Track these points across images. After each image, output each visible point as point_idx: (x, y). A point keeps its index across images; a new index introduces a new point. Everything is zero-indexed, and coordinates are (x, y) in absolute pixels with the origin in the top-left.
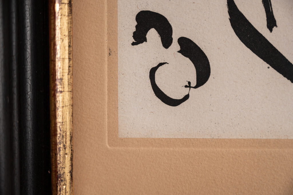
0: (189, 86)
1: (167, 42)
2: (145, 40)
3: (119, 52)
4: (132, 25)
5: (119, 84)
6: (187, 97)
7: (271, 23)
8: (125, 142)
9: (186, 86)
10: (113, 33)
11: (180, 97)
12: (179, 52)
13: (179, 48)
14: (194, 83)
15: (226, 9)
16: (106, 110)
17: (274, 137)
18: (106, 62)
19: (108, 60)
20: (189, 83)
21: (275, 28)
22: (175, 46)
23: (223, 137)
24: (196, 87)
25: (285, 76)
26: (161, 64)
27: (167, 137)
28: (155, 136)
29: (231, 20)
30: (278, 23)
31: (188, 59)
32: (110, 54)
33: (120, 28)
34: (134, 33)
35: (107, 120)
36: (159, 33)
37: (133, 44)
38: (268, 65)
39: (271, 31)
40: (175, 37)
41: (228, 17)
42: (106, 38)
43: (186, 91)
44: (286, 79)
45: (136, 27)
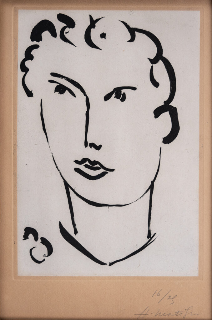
0: (45, 256)
1: (36, 239)
2: (28, 238)
3: (18, 242)
4: (23, 233)
5: (18, 255)
6: (44, 260)
7: (76, 232)
8: (20, 277)
9: (44, 256)
10: (15, 236)
11: (41, 260)
12: (41, 243)
13: (41, 241)
14: (47, 255)
15: (59, 227)
16: (13, 265)
17: (78, 276)
18: (13, 247)
19: (14, 246)
20: (45, 255)
21: (77, 234)
22: (39, 241)
23: (58, 276)
24: (47, 256)
25: (81, 252)
26: (34, 248)
27: (37, 275)
28: (32, 275)
29: (60, 231)
30: (78, 232)
31: (44, 246)
32: (14, 244)
33: (18, 234)
34: (24, 236)
35: (13, 269)
36: (33, 235)
37: (23, 240)
38: (75, 248)
39: (76, 235)
40: (39, 237)
41: (59, 230)
42: (13, 238)
43: (44, 258)
44: (82, 253)
45: (25, 233)
